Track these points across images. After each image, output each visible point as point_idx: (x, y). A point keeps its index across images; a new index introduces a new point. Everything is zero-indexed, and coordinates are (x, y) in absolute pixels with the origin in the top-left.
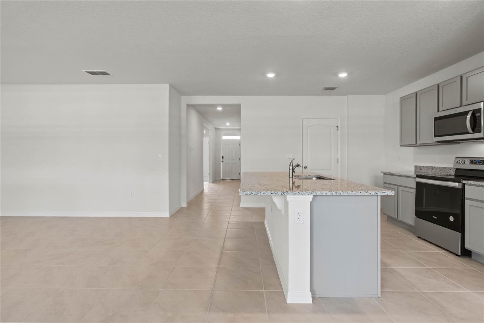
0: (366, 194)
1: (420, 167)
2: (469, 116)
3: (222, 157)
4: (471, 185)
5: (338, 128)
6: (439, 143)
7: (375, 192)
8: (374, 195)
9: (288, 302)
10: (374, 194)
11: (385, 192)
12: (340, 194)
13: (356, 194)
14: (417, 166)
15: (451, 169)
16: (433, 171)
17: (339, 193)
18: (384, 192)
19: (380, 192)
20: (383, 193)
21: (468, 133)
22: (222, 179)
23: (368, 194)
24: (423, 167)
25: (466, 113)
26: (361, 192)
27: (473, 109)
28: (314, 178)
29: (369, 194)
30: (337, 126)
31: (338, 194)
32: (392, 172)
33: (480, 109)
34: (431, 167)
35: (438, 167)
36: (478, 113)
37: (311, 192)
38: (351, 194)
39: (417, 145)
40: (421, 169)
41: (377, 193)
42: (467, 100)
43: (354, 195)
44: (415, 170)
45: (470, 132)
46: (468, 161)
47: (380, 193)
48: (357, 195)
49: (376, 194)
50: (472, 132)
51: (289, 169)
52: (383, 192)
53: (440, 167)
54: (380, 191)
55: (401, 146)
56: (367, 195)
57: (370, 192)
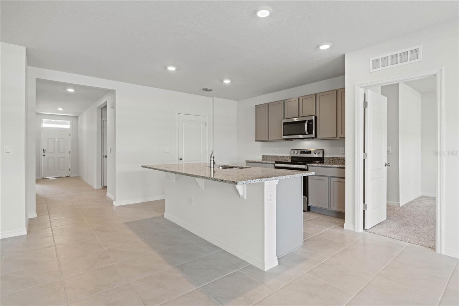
1: (266, 156)
2: (306, 124)
3: (42, 150)
4: (312, 166)
5: (206, 124)
6: (285, 140)
14: (264, 156)
15: (288, 157)
16: (276, 159)
21: (305, 134)
22: (43, 178)
24: (269, 156)
25: (305, 121)
27: (308, 120)
28: (221, 168)
30: (206, 123)
32: (255, 161)
33: (312, 120)
34: (275, 156)
35: (279, 156)
36: (311, 122)
39: (269, 141)
40: (267, 158)
42: (302, 113)
44: (263, 159)
45: (307, 134)
46: (299, 151)
50: (308, 134)
51: (210, 160)
53: (280, 156)
55: (256, 141)
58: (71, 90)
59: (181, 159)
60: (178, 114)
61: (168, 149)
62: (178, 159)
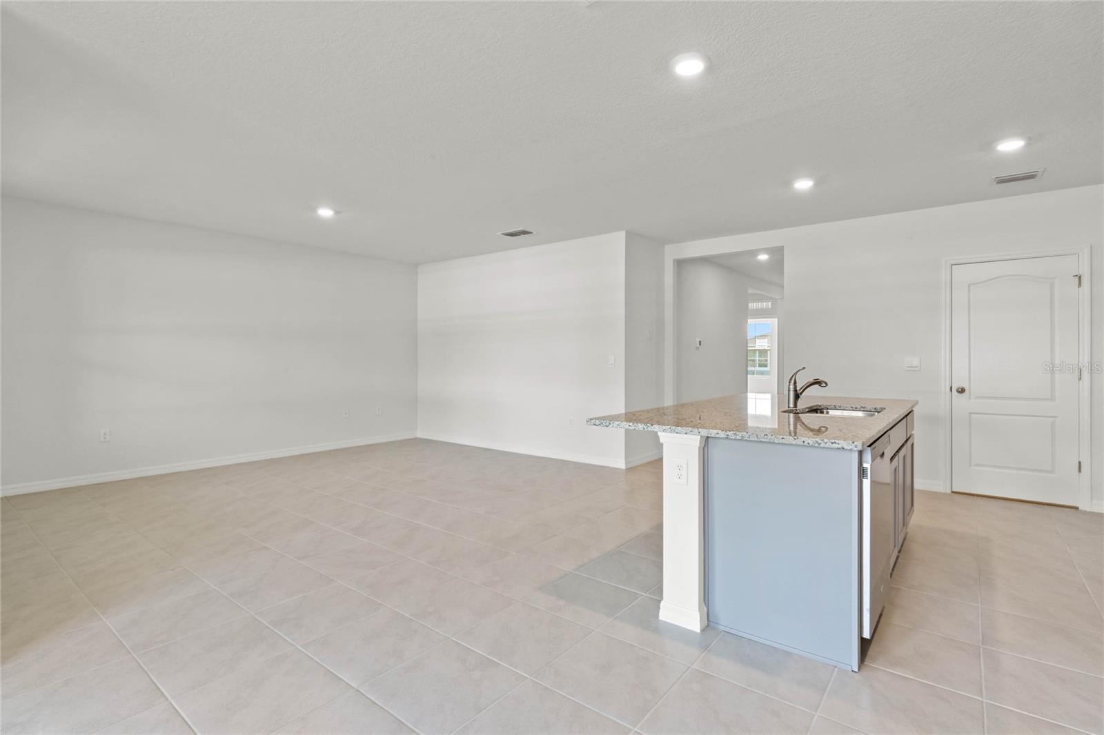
0: (794, 442)
7: (813, 439)
8: (813, 446)
9: (660, 618)
10: (811, 443)
11: (836, 441)
12: (743, 437)
13: (774, 440)
17: (740, 435)
18: (835, 443)
19: (826, 440)
20: (832, 443)
23: (799, 442)
26: (784, 437)
29: (802, 443)
31: (738, 437)
37: (690, 429)
38: (763, 440)
41: (820, 442)
43: (770, 442)
47: (826, 443)
48: (776, 442)
49: (817, 445)
52: (833, 441)
54: (827, 438)
56: (797, 445)
57: (803, 439)
58: (763, 257)
59: (962, 391)
60: (949, 266)
61: (915, 362)
62: (951, 391)
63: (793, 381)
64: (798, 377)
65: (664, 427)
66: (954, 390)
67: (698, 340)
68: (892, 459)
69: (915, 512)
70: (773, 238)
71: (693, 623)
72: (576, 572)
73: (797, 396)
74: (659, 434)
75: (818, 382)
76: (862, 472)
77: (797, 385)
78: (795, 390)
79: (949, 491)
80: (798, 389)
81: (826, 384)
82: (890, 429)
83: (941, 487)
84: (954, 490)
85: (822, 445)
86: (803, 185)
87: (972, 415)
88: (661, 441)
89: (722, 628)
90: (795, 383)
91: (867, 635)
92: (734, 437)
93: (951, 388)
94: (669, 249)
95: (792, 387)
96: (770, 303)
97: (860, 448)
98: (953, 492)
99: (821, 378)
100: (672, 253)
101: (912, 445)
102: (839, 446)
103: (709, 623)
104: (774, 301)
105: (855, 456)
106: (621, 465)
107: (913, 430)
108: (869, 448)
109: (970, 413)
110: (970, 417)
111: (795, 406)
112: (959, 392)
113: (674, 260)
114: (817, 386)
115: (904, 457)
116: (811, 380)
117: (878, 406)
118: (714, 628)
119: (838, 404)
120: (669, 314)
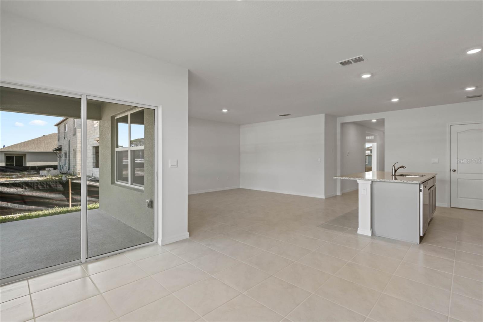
0: (401, 182)
9: (358, 233)
20: (412, 182)
29: (403, 182)
38: (391, 181)
58: (374, 121)
59: (454, 171)
60: (449, 126)
61: (436, 160)
62: (450, 171)
63: (394, 166)
64: (396, 165)
65: (360, 179)
66: (451, 170)
67: (348, 152)
68: (429, 189)
69: (436, 210)
70: (380, 115)
71: (369, 234)
72: (326, 223)
73: (395, 171)
74: (358, 181)
75: (402, 167)
76: (420, 191)
77: (396, 167)
78: (395, 169)
79: (449, 207)
80: (396, 169)
81: (405, 167)
82: (428, 180)
83: (446, 205)
84: (451, 206)
85: (409, 182)
86: (395, 100)
87: (459, 180)
88: (358, 183)
89: (377, 235)
90: (395, 167)
91: (422, 235)
92: (382, 181)
93: (450, 170)
94: (338, 119)
95: (394, 168)
96: (373, 137)
97: (420, 183)
98: (451, 207)
99: (403, 166)
100: (340, 121)
101: (435, 188)
102: (414, 182)
103: (373, 234)
104: (375, 136)
105: (418, 185)
106: (323, 197)
107: (435, 183)
108: (422, 184)
109: (458, 179)
110: (458, 180)
111: (395, 174)
112: (453, 171)
113: (341, 123)
114: (402, 168)
115: (432, 191)
116: (400, 166)
117: (423, 175)
118: (375, 235)
119: (409, 174)
120: (339, 143)
